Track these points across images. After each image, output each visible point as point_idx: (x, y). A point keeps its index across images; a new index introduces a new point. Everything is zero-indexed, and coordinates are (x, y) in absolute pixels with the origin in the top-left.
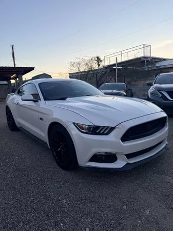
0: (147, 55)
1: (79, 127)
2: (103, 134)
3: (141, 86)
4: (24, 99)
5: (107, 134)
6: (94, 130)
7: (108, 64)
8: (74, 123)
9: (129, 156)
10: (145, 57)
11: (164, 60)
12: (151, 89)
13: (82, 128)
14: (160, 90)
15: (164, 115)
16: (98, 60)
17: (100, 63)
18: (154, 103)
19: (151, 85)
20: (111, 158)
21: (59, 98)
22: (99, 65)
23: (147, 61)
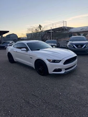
0: (65, 26)
1: (49, 61)
2: (57, 62)
3: (63, 41)
4: (22, 50)
5: (59, 62)
6: (54, 61)
7: (46, 30)
8: (47, 59)
9: (66, 69)
10: (64, 27)
11: (72, 28)
12: (68, 44)
13: (50, 61)
14: (72, 44)
15: (76, 55)
16: (40, 27)
17: (41, 28)
18: (72, 51)
19: (68, 41)
20: (60, 70)
21: (36, 49)
22: (40, 29)
23: (65, 29)
